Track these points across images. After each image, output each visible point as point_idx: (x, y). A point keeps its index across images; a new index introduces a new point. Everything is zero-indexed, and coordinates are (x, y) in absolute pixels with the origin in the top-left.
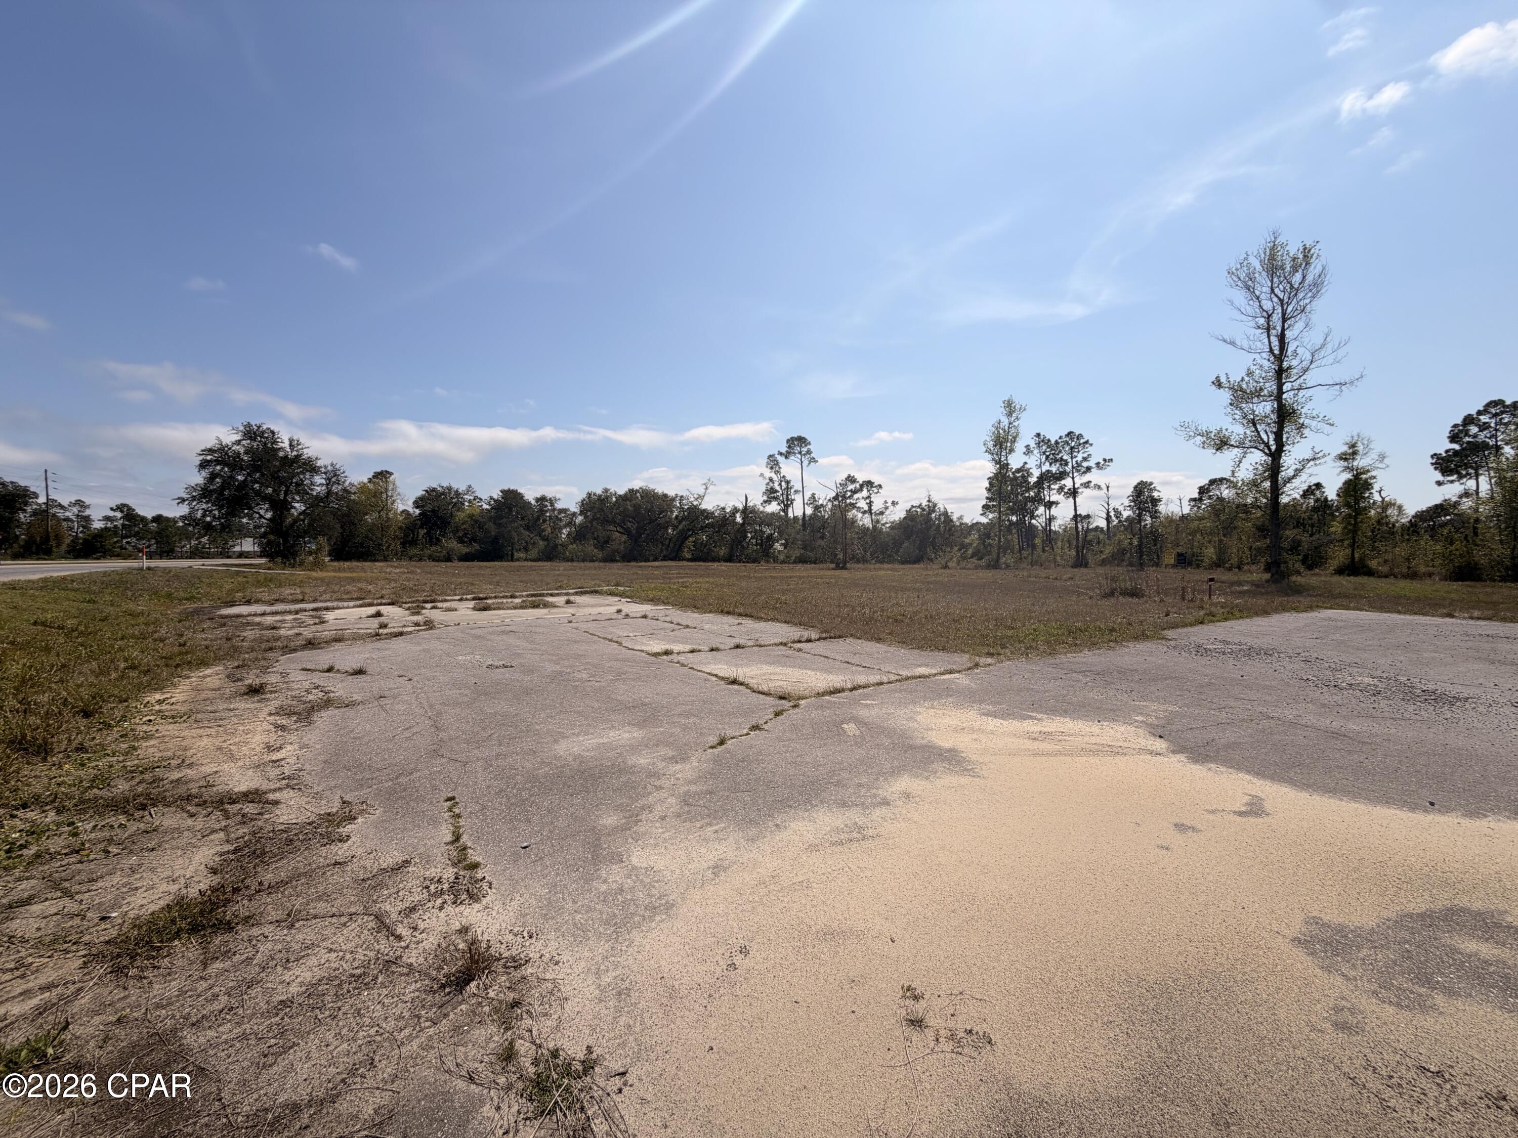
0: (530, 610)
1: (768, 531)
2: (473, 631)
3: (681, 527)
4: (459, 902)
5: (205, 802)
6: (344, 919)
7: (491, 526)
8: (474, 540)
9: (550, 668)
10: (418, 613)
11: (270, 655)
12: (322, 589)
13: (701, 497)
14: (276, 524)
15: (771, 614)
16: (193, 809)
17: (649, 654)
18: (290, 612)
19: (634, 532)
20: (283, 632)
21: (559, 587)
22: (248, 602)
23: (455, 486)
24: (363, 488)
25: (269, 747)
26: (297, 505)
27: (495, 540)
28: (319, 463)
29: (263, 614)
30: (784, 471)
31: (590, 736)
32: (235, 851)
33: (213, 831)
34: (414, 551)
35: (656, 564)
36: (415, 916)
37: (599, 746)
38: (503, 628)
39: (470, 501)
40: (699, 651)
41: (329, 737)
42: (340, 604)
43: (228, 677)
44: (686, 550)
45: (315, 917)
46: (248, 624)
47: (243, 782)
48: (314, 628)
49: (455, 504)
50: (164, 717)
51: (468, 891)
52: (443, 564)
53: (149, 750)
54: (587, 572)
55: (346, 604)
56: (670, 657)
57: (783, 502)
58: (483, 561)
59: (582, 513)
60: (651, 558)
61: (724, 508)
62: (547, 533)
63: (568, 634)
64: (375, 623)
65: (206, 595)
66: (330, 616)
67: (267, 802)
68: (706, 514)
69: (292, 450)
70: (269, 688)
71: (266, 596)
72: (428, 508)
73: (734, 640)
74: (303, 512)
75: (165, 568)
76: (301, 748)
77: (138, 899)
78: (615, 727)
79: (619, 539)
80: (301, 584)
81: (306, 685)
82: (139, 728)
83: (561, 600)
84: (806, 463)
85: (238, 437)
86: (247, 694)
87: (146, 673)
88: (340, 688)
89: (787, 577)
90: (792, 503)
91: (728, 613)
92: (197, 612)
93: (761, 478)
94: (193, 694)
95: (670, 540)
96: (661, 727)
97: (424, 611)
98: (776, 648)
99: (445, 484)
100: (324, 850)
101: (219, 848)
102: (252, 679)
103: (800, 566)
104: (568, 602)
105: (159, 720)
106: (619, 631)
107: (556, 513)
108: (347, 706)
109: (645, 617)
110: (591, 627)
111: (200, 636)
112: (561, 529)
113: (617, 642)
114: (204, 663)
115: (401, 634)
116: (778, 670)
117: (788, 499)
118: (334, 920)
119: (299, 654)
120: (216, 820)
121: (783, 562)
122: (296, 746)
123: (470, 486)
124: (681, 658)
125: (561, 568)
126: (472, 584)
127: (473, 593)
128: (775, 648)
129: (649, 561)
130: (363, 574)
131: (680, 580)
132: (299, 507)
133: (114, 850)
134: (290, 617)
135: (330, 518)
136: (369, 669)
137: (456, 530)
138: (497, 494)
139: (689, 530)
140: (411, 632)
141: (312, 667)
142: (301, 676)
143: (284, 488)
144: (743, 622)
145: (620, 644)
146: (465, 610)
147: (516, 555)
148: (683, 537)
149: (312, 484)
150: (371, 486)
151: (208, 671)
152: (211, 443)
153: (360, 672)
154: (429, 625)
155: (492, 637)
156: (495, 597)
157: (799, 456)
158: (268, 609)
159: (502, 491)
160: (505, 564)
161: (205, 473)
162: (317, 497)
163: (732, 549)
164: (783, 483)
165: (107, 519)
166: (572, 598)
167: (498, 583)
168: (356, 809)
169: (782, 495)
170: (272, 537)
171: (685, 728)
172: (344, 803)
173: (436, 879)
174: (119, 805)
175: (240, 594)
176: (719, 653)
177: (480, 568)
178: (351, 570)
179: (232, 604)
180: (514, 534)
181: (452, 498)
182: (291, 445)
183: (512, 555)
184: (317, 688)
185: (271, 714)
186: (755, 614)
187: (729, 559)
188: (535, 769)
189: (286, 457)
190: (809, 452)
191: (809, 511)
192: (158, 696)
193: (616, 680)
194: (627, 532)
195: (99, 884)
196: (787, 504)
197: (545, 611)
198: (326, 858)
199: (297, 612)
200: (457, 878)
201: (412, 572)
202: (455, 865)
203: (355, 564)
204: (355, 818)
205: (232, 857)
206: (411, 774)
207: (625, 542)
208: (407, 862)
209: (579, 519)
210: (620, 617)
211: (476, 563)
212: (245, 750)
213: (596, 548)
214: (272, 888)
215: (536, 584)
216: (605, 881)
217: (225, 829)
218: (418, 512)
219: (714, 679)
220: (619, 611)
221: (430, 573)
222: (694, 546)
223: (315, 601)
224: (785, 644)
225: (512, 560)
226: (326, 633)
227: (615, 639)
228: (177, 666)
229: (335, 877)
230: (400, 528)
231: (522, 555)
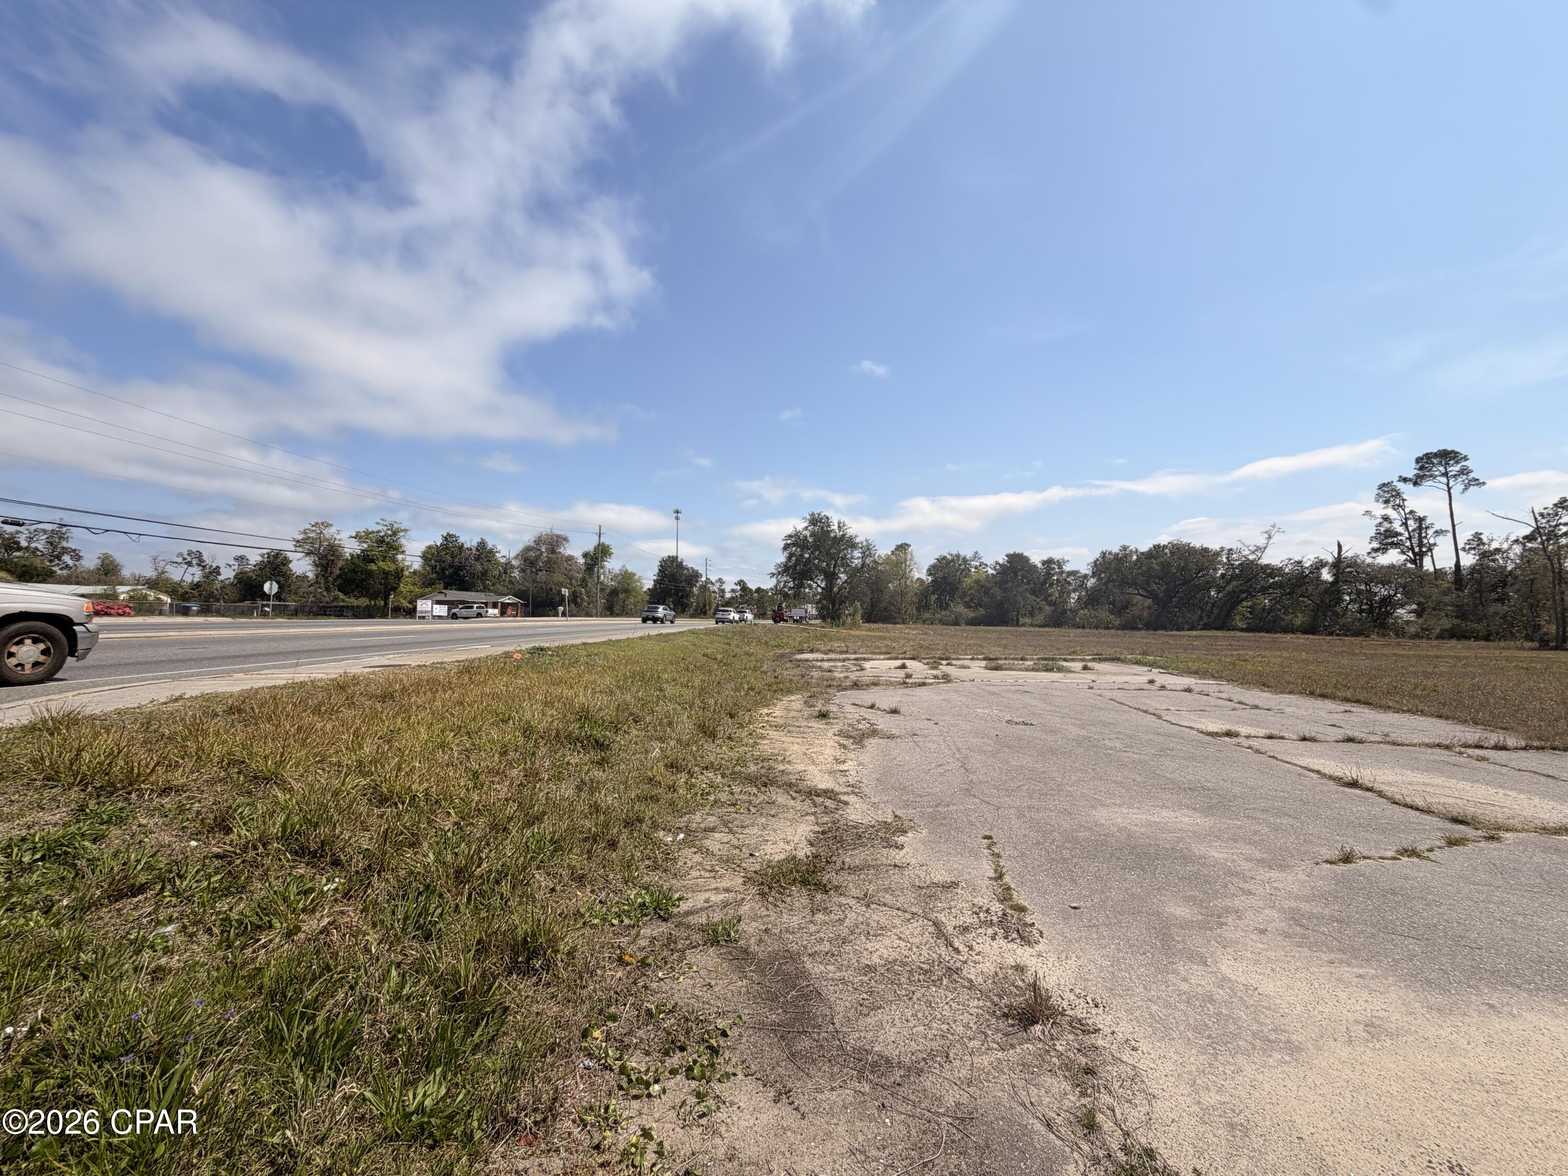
0: (1044, 673)
1: (1382, 591)
2: (988, 688)
3: (1229, 588)
4: (1010, 938)
5: (801, 790)
6: (908, 916)
7: (997, 591)
8: (979, 605)
9: (1075, 731)
10: (935, 668)
11: (830, 691)
12: (859, 644)
13: (1261, 549)
14: (828, 590)
15: (1407, 702)
16: (794, 794)
17: (1202, 732)
18: (839, 660)
19: (1161, 595)
20: (836, 674)
21: (1072, 655)
22: (812, 651)
23: (963, 554)
24: (888, 558)
25: (837, 760)
26: (841, 576)
27: (1000, 605)
28: (858, 540)
29: (822, 660)
30: (1410, 505)
31: (1135, 811)
32: (823, 833)
33: (807, 814)
34: (927, 615)
35: (1195, 633)
36: (969, 936)
37: (1149, 824)
38: (1018, 688)
39: (976, 567)
40: (1282, 738)
41: (878, 760)
42: (874, 657)
43: (805, 703)
44: (1237, 617)
45: (885, 905)
46: (813, 667)
47: (823, 782)
48: (857, 674)
49: (963, 570)
50: (771, 726)
51: (1018, 931)
52: (952, 628)
53: (765, 747)
54: (1103, 639)
55: (878, 657)
56: (1234, 740)
57: (1412, 549)
58: (989, 625)
59: (1094, 574)
60: (1186, 627)
61: (1300, 562)
62: (1054, 598)
63: (1091, 701)
64: (901, 674)
65: (787, 644)
66: (867, 665)
67: (840, 801)
68: (1270, 571)
69: (840, 530)
70: (831, 715)
71: (822, 647)
72: (940, 574)
73: (1341, 731)
74: (846, 582)
75: (763, 625)
76: (859, 765)
77: (769, 848)
78: (1167, 807)
79: (1141, 603)
80: (844, 640)
81: (857, 716)
82: (758, 731)
83: (1078, 666)
84: (1457, 487)
85: (806, 524)
86: (818, 717)
87: (759, 693)
88: (883, 723)
89: (1432, 657)
90: (1430, 550)
91: (1323, 696)
92: (782, 656)
93: (1367, 517)
94: (786, 712)
95: (1213, 605)
96: (1238, 820)
97: (940, 667)
98: (1429, 750)
99: (954, 552)
100: (885, 851)
101: (812, 827)
102: (819, 706)
103: (1453, 642)
104: (1085, 668)
105: (768, 727)
106: (1155, 702)
107: (1064, 575)
108: (888, 738)
109: (1189, 690)
110: (1118, 695)
111: (786, 673)
112: (1069, 593)
113: (1154, 714)
114: (790, 692)
115: (924, 684)
116: (1439, 780)
117: (1421, 545)
118: (900, 913)
119: (849, 692)
120: (807, 806)
121: (1416, 636)
122: (855, 763)
123: (976, 553)
124: (1255, 743)
125: (1072, 635)
126: (981, 646)
127: (983, 653)
128: (1423, 749)
129: (1183, 630)
130: (888, 634)
131: (1235, 653)
132: (843, 577)
133: (753, 810)
134: (839, 664)
135: (863, 586)
136: (902, 710)
137: (965, 594)
138: (1002, 559)
139: (1242, 592)
140: (931, 684)
141: (860, 703)
142: (852, 709)
143: (833, 562)
144: (1353, 709)
145: (1159, 717)
146: (977, 668)
147: (1022, 620)
148: (1233, 601)
149: (852, 558)
150: (894, 558)
151: (793, 698)
152: (790, 530)
153: (895, 711)
154: (947, 678)
155: (1010, 695)
156: (1006, 659)
157: (1444, 480)
158: (825, 657)
159: (1007, 556)
160: (1009, 628)
161: (786, 554)
162: (856, 568)
163: (1315, 618)
164: (1411, 522)
165: (733, 591)
166: (1090, 664)
167: (1005, 647)
168: (906, 823)
169: (1410, 538)
170: (824, 602)
171: (1277, 829)
172: (896, 816)
173: (984, 909)
174: (751, 780)
175: (806, 645)
176: (1317, 744)
177: (987, 631)
178: (878, 630)
179: (801, 651)
180: (1019, 598)
181: (960, 565)
182: (839, 527)
183: (1018, 620)
184: (864, 719)
185: (835, 735)
186: (1374, 699)
187: (1310, 629)
188: (1073, 830)
189: (836, 537)
190: (1464, 471)
191: (1468, 560)
192: (766, 711)
193: (1161, 756)
194: (1153, 595)
195: (747, 831)
196: (1420, 550)
197: (1061, 675)
198: (887, 858)
199: (844, 660)
200: (1004, 914)
201: (926, 634)
202: (1001, 901)
203: (881, 625)
204: (906, 832)
205: (822, 837)
206: (948, 805)
207: (1149, 607)
208: (955, 884)
209: (1091, 582)
210: (1153, 688)
211: (981, 627)
212: (821, 758)
213: (1112, 614)
214: (853, 870)
215: (1046, 648)
216: (1185, 980)
217: (814, 814)
218: (930, 579)
219: (1315, 776)
220: (1151, 682)
221: (941, 635)
222: (1250, 612)
223: (855, 653)
224: (1447, 747)
225: (1017, 625)
226: (866, 679)
227: (1151, 710)
228: (775, 691)
229: (895, 877)
230: (916, 594)
231: (1028, 620)
